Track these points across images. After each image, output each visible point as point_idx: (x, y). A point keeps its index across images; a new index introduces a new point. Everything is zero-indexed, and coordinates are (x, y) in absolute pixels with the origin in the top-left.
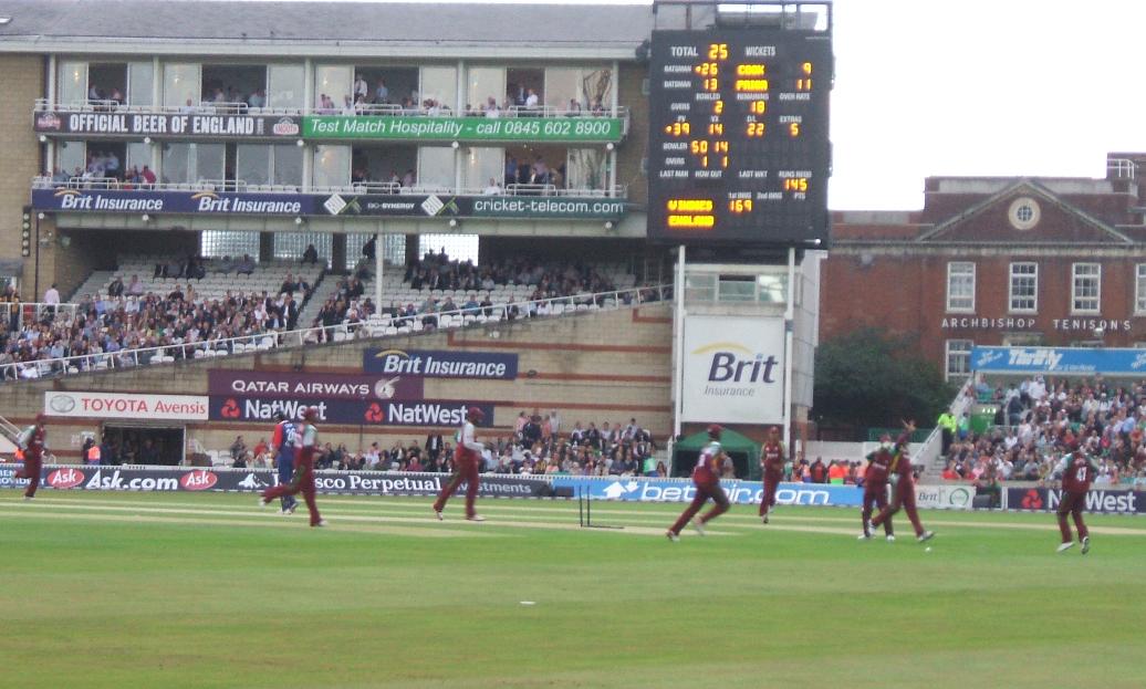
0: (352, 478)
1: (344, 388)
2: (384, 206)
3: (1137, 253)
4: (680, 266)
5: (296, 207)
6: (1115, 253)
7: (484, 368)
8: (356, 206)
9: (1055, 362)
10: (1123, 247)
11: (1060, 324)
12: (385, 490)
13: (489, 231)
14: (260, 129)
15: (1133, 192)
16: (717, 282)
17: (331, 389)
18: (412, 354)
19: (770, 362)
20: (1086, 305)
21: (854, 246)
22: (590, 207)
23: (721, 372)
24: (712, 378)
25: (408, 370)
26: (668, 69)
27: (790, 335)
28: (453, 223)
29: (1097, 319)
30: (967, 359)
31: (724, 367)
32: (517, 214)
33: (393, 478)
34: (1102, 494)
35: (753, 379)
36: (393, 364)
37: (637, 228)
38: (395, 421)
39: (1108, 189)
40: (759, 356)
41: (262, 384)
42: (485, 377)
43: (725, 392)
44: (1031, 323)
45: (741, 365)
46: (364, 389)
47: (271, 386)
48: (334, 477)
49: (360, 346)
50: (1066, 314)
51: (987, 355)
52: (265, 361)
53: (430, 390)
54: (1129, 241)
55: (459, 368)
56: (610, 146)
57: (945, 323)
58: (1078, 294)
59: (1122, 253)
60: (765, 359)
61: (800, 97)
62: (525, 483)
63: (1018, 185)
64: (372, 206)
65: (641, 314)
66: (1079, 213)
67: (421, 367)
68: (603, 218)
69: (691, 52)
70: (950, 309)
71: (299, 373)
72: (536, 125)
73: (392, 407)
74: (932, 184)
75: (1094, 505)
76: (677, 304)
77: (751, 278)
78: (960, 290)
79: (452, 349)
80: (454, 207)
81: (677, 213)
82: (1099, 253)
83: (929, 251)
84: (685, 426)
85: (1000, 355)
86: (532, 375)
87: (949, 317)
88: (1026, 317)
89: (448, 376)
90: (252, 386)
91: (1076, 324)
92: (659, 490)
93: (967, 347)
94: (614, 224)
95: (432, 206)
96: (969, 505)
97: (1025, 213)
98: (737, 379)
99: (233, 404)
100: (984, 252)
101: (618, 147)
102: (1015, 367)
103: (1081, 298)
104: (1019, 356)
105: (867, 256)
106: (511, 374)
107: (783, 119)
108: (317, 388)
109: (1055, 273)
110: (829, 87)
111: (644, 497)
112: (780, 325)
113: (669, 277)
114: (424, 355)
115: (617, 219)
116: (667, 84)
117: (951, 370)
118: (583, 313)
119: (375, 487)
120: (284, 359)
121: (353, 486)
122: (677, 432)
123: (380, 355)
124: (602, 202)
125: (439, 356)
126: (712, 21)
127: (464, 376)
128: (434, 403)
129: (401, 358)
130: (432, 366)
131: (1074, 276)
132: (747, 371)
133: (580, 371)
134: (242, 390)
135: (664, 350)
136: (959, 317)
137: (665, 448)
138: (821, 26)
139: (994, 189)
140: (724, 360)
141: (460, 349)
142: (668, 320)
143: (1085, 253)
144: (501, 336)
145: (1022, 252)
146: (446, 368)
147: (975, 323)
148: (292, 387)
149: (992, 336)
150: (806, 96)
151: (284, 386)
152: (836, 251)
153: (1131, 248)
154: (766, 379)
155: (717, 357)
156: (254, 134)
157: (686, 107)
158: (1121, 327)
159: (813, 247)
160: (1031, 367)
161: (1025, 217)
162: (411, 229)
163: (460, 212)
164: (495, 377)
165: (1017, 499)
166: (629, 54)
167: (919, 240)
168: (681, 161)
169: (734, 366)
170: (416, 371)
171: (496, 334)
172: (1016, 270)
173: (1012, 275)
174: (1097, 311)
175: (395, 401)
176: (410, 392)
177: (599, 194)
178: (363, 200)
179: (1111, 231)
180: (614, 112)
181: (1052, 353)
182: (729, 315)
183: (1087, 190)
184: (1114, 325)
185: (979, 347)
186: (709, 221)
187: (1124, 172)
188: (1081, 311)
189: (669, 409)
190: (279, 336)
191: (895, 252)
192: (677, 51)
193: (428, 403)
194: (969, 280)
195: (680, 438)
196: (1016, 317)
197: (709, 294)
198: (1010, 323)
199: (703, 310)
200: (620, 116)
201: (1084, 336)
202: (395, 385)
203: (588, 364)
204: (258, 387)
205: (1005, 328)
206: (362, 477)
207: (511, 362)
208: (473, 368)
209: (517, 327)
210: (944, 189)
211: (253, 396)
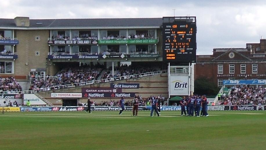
0: (109, 108)
1: (107, 91)
2: (114, 56)
3: (252, 62)
4: (169, 66)
5: (97, 57)
6: (248, 62)
7: (133, 86)
8: (108, 57)
9: (238, 83)
10: (250, 61)
11: (239, 75)
12: (115, 110)
13: (133, 61)
14: (90, 43)
15: (251, 51)
16: (176, 69)
17: (105, 91)
18: (120, 84)
19: (186, 84)
21: (201, 62)
22: (152, 56)
23: (177, 86)
24: (175, 87)
25: (119, 87)
26: (166, 30)
27: (190, 79)
28: (126, 59)
29: (245, 74)
30: (222, 82)
31: (178, 85)
32: (138, 57)
33: (117, 107)
34: (248, 107)
35: (183, 87)
36: (116, 86)
37: (161, 60)
38: (117, 97)
39: (246, 50)
40: (184, 83)
41: (92, 90)
42: (133, 88)
43: (178, 90)
44: (233, 75)
45: (181, 85)
46: (111, 91)
47: (93, 91)
48: (106, 107)
49: (110, 83)
50: (240, 73)
51: (226, 82)
52: (92, 86)
53: (123, 91)
54: (251, 60)
55: (128, 86)
56: (155, 44)
57: (218, 76)
58: (242, 70)
59: (250, 62)
60: (185, 83)
61: (190, 34)
62: (141, 107)
63: (230, 50)
64: (111, 56)
65: (162, 76)
66: (242, 55)
67: (121, 86)
68: (154, 58)
69: (170, 27)
70: (218, 73)
71: (98, 88)
72: (141, 41)
73: (116, 94)
74: (214, 50)
75: (246, 109)
76: (169, 73)
77: (182, 68)
78: (220, 70)
79: (127, 83)
80: (127, 56)
81: (168, 56)
82: (245, 62)
83: (214, 62)
85: (228, 82)
86: (142, 87)
87: (219, 74)
88: (233, 74)
89: (126, 88)
90: (90, 91)
91: (242, 75)
92: (166, 108)
93: (222, 80)
94: (157, 59)
95: (123, 56)
96: (224, 109)
97: (232, 55)
98: (180, 87)
99: (86, 94)
100: (224, 62)
101: (157, 45)
102: (231, 84)
103: (242, 71)
104: (232, 82)
105: (203, 64)
106: (138, 87)
107: (187, 39)
108: (102, 91)
109: (237, 66)
110: (196, 33)
111: (163, 110)
112: (187, 77)
113: (167, 69)
114: (122, 84)
115: (157, 58)
116: (166, 33)
117: (219, 84)
118: (151, 75)
119: (113, 109)
120: (96, 86)
121: (109, 109)
122: (169, 97)
123: (114, 84)
124: (154, 55)
125: (125, 84)
126: (174, 21)
127: (129, 88)
128: (124, 93)
129: (118, 85)
130: (123, 86)
131: (241, 67)
132: (182, 86)
133: (151, 87)
134: (88, 91)
135: (166, 82)
136: (220, 74)
137: (167, 100)
138: (194, 21)
139: (226, 51)
140: (177, 84)
141: (129, 83)
142: (167, 76)
143: (243, 62)
144: (136, 80)
145: (231, 62)
146: (126, 86)
147: (223, 76)
148: (97, 91)
149: (227, 78)
150: (192, 34)
151: (96, 91)
152: (197, 63)
153: (251, 61)
154: (185, 87)
155: (176, 83)
156: (89, 44)
157: (169, 37)
158: (250, 76)
159: (193, 62)
160: (234, 84)
161: (231, 56)
162: (119, 61)
163: (128, 57)
164: (135, 88)
165: (232, 108)
166: (159, 27)
167: (212, 61)
168: (169, 47)
169: (179, 85)
170: (120, 87)
171: (135, 80)
172: (230, 66)
173: (230, 67)
174: (245, 73)
175: (117, 93)
176: (119, 91)
177: (153, 53)
178: (110, 55)
179: (247, 58)
180: (156, 38)
181: (238, 81)
182: (178, 75)
183: (243, 51)
184: (249, 75)
185: (225, 80)
186: (174, 58)
187: (250, 47)
188: (242, 73)
189: (168, 93)
190: (95, 81)
191: (208, 63)
192: (167, 27)
193: (123, 93)
194: (222, 68)
195: (170, 98)
196: (231, 74)
197: (174, 72)
198: (230, 75)
199: (173, 74)
200: (157, 39)
201: (243, 78)
202: (117, 90)
203: (152, 85)
205: (228, 77)
206: (111, 107)
207: (138, 85)
208: (131, 86)
209: (139, 78)
210: (217, 51)
211: (90, 93)
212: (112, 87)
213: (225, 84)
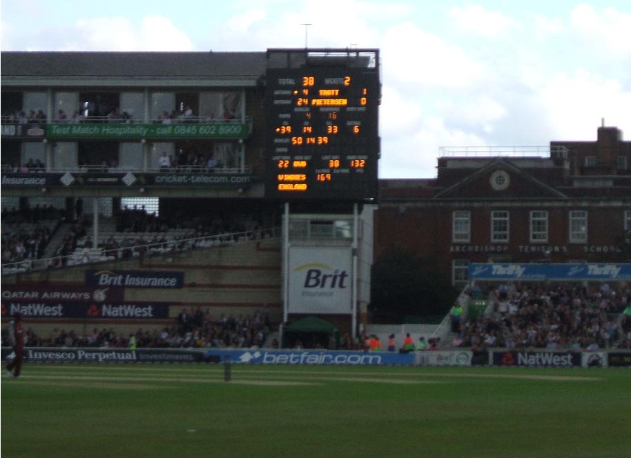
0: (79, 352)
1: (74, 295)
2: (99, 180)
3: (570, 204)
4: (286, 216)
5: (42, 181)
6: (556, 204)
7: (162, 281)
8: (81, 180)
9: (521, 272)
10: (559, 201)
11: (523, 249)
12: (100, 359)
13: (166, 195)
14: (20, 132)
15: (567, 166)
16: (309, 226)
17: (66, 296)
18: (116, 273)
19: (343, 275)
20: (539, 237)
21: (394, 202)
22: (229, 179)
23: (312, 282)
24: (307, 285)
25: (115, 283)
26: (277, 93)
27: (355, 258)
28: (142, 190)
29: (546, 246)
30: (466, 271)
31: (315, 278)
32: (183, 184)
33: (106, 352)
34: (551, 356)
35: (333, 285)
36: (105, 279)
37: (259, 192)
38: (106, 316)
39: (551, 165)
40: (336, 271)
41: (21, 293)
42: (163, 287)
43: (315, 294)
44: (505, 248)
45: (325, 277)
46: (87, 296)
47: (27, 295)
48: (68, 352)
49: (84, 268)
50: (527, 242)
51: (478, 269)
52: (23, 279)
53: (129, 295)
54: (564, 197)
55: (146, 281)
56: (241, 141)
57: (452, 249)
58: (534, 230)
59: (561, 204)
60: (340, 273)
61: (360, 109)
62: (188, 353)
63: (494, 163)
64: (91, 180)
65: (261, 246)
66: (534, 179)
67: (123, 281)
68: (235, 187)
69: (291, 82)
70: (455, 240)
71: (45, 286)
72: (194, 128)
73: (104, 308)
74: (443, 162)
75: (547, 362)
76: (284, 240)
77: (331, 222)
78: (461, 228)
79: (142, 269)
80: (143, 180)
81: (284, 182)
82: (547, 204)
83: (441, 204)
84: (290, 316)
85: (486, 269)
86: (193, 285)
87: (456, 244)
88: (503, 245)
89: (140, 287)
90: (15, 295)
91: (533, 249)
92: (274, 356)
93: (466, 264)
94: (245, 190)
95: (129, 180)
96: (469, 363)
97: (500, 180)
98: (323, 286)
100: (476, 205)
101: (246, 142)
102: (496, 276)
103: (536, 233)
104: (499, 269)
105: (402, 208)
106: (180, 285)
107: (349, 123)
108: (57, 295)
109: (520, 218)
110: (378, 103)
111: (265, 361)
112: (348, 252)
113: (279, 222)
114: (124, 274)
115: (246, 187)
116: (276, 102)
117: (457, 278)
118: (225, 246)
119: (94, 357)
120: (35, 277)
121: (80, 357)
122: (285, 319)
123: (96, 274)
124: (236, 175)
125: (134, 274)
126: (304, 63)
127: (150, 287)
128: (131, 303)
129: (110, 275)
130: (129, 281)
131: (532, 219)
132: (329, 281)
133: (224, 282)
134: (9, 297)
135: (276, 268)
136: (460, 245)
137: (277, 330)
138: (372, 65)
139: (481, 165)
140: (314, 275)
141: (148, 269)
142: (278, 250)
143: (538, 204)
144: (173, 261)
145: (499, 204)
146: (139, 281)
147: (470, 249)
148: (40, 295)
149: (481, 257)
150: (363, 109)
151: (35, 295)
152: (384, 205)
153: (566, 201)
154: (341, 286)
155: (310, 272)
156: (16, 135)
157: (288, 116)
158: (561, 250)
159: (369, 202)
160: (506, 276)
161: (499, 183)
162: (116, 194)
163: (146, 185)
164: (169, 287)
165: (499, 359)
166: (252, 83)
167: (435, 198)
168: (285, 150)
169: (321, 278)
170: (119, 283)
171: (170, 260)
172: (495, 216)
173: (493, 219)
174: (545, 241)
175: (107, 302)
176: (116, 296)
177: (234, 171)
178: (85, 176)
179: (552, 189)
180: (243, 119)
181: (519, 267)
182: (317, 246)
183: (539, 165)
184: (557, 249)
185: (474, 264)
186: (303, 187)
187: (561, 154)
188: (536, 241)
189: (280, 305)
190: (33, 262)
191: (420, 205)
192: (282, 81)
193: (127, 304)
194: (466, 222)
195: (287, 324)
196: (496, 245)
197: (305, 232)
198: (492, 248)
199: (301, 243)
200: (247, 122)
201: (538, 256)
202: (106, 293)
203: (229, 278)
204: (19, 295)
205: (488, 252)
206: (87, 351)
207: (180, 277)
208: (156, 282)
209: (184, 255)
210: (450, 165)
211: (15, 301)
212: (91, 283)
213: (477, 276)
